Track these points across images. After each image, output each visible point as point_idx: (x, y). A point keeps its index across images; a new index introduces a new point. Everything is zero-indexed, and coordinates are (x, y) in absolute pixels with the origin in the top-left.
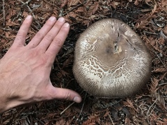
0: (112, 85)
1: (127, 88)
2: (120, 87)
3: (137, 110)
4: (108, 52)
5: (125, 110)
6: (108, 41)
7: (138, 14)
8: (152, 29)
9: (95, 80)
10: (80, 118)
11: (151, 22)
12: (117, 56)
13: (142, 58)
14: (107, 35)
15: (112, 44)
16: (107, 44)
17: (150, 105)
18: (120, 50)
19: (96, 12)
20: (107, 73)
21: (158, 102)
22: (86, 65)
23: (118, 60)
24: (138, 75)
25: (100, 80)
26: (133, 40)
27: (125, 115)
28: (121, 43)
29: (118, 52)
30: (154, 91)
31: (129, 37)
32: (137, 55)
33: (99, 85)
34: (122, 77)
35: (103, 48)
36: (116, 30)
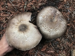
0: (54, 34)
1: (60, 35)
2: (57, 34)
3: (61, 41)
4: (51, 21)
5: (57, 42)
6: (50, 16)
7: (59, 2)
8: (65, 9)
9: (47, 33)
10: (40, 47)
11: (64, 6)
12: (55, 23)
13: (64, 23)
14: (50, 14)
15: (52, 18)
16: (50, 18)
17: (66, 39)
18: (56, 20)
19: (41, 2)
20: (52, 30)
21: (69, 38)
22: (43, 27)
23: (56, 24)
24: (63, 29)
25: (49, 33)
26: (60, 15)
27: (57, 44)
28: (56, 17)
29: (55, 21)
30: (67, 34)
31: (58, 14)
32: (62, 22)
33: (49, 34)
34: (58, 31)
35: (49, 19)
36: (53, 11)
